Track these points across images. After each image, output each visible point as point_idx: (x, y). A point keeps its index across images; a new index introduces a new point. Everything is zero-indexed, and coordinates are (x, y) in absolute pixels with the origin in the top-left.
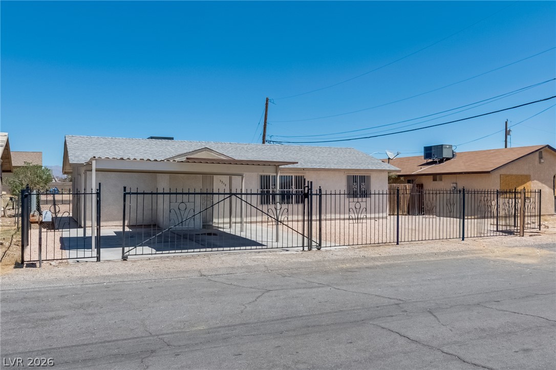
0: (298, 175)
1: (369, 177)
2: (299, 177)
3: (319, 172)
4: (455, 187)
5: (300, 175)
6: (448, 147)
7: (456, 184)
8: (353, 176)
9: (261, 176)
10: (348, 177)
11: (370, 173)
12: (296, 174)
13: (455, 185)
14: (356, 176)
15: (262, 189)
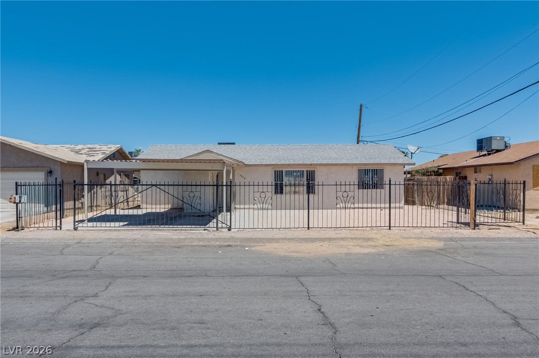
0: (308, 169)
1: (382, 171)
2: (310, 171)
3: (329, 167)
4: (490, 179)
5: (311, 169)
6: (498, 138)
7: (492, 175)
8: (365, 170)
9: (275, 171)
10: (360, 171)
11: (383, 166)
12: (307, 169)
13: (490, 177)
14: (367, 170)
15: (275, 181)
